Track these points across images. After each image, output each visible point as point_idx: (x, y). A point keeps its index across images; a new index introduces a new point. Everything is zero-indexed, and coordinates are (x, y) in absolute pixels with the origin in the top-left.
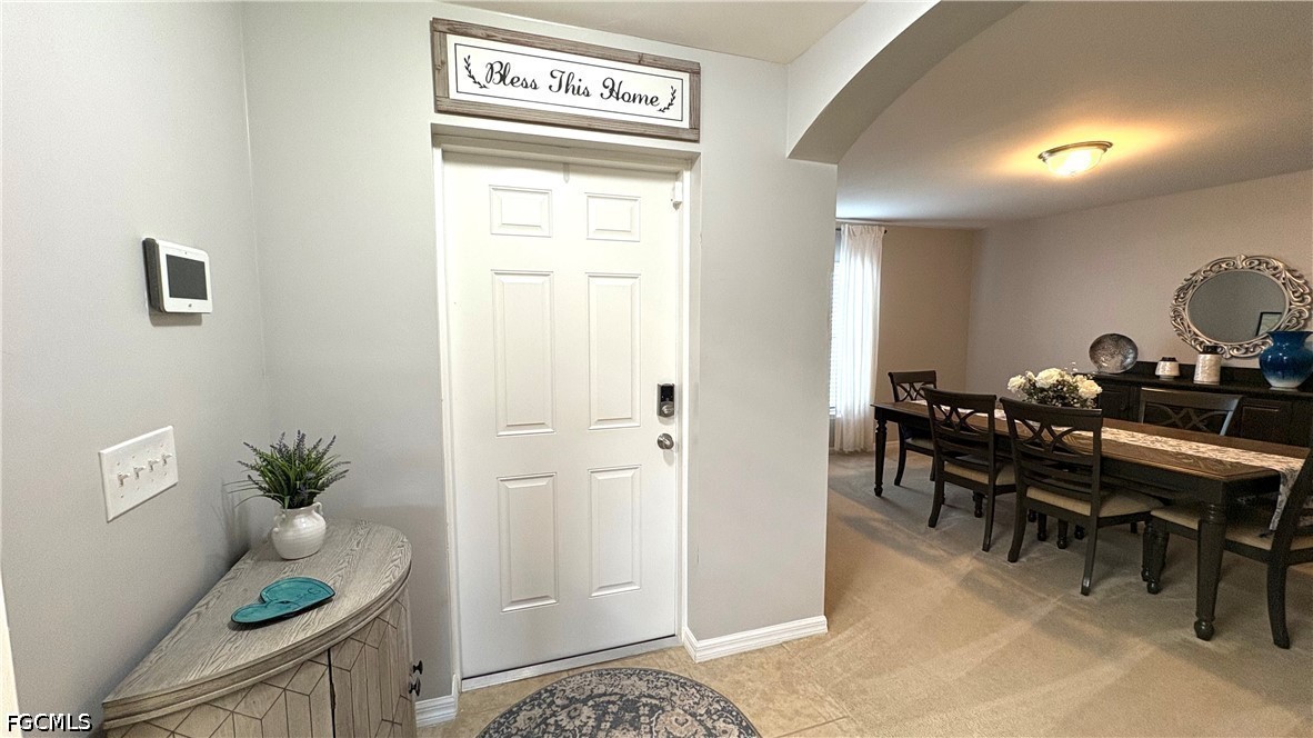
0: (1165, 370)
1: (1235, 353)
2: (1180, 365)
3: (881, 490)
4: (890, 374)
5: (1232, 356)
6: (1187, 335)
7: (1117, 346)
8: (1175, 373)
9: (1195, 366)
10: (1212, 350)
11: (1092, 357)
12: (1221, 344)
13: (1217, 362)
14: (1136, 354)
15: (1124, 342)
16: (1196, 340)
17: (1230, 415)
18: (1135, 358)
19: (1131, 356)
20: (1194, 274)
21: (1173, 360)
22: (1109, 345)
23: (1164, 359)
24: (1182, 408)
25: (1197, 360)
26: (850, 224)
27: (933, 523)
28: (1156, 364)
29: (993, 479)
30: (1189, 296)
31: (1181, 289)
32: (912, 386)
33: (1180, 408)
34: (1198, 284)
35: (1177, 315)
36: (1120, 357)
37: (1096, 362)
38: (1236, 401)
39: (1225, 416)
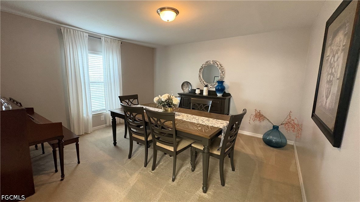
0: (198, 92)
1: (211, 86)
2: (201, 90)
3: (116, 143)
4: (119, 97)
5: (210, 87)
6: (202, 82)
7: (187, 85)
8: (200, 92)
9: (203, 90)
10: (206, 86)
11: (182, 88)
12: (208, 84)
13: (208, 89)
14: (191, 87)
15: (189, 84)
16: (203, 83)
17: (210, 105)
18: (191, 88)
19: (190, 88)
20: (203, 65)
21: (199, 89)
22: (185, 84)
23: (197, 89)
24: (200, 104)
25: (203, 88)
26: (105, 37)
27: (130, 157)
28: (195, 90)
29: (147, 138)
30: (202, 71)
31: (200, 69)
32: (129, 100)
33: (199, 104)
34: (204, 68)
35: (200, 76)
36: (188, 88)
37: (183, 90)
38: (211, 101)
39: (209, 106)
